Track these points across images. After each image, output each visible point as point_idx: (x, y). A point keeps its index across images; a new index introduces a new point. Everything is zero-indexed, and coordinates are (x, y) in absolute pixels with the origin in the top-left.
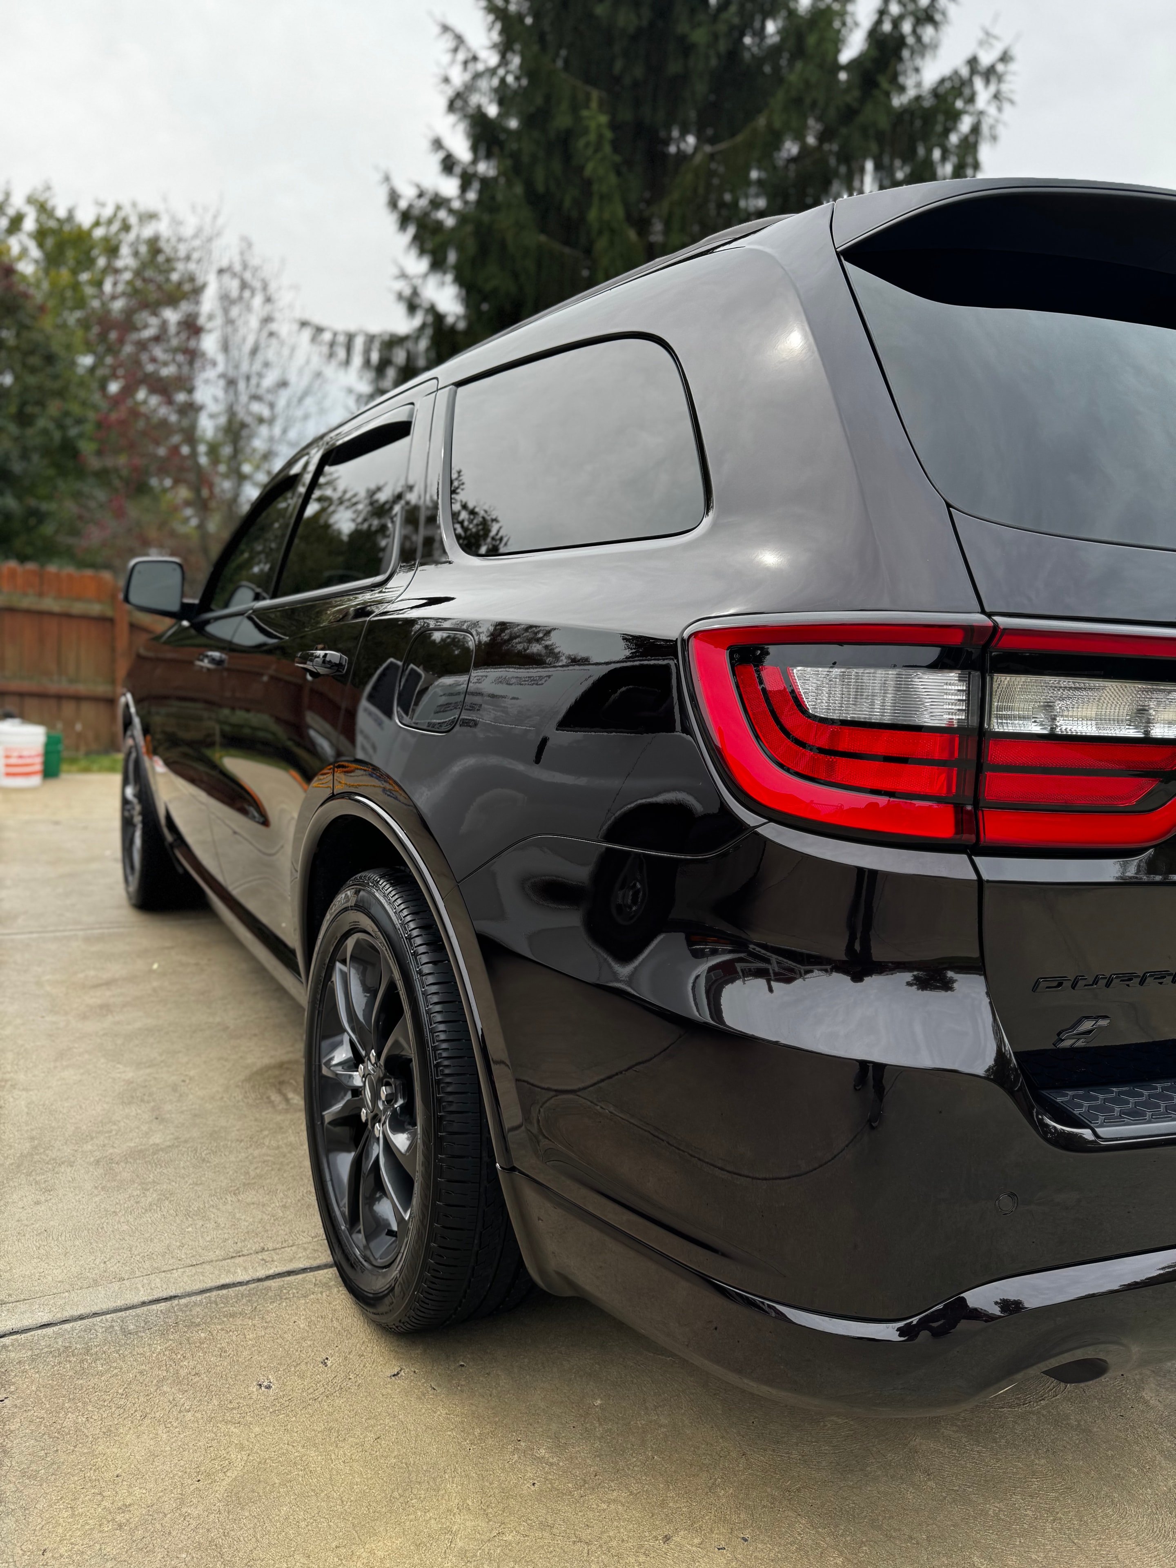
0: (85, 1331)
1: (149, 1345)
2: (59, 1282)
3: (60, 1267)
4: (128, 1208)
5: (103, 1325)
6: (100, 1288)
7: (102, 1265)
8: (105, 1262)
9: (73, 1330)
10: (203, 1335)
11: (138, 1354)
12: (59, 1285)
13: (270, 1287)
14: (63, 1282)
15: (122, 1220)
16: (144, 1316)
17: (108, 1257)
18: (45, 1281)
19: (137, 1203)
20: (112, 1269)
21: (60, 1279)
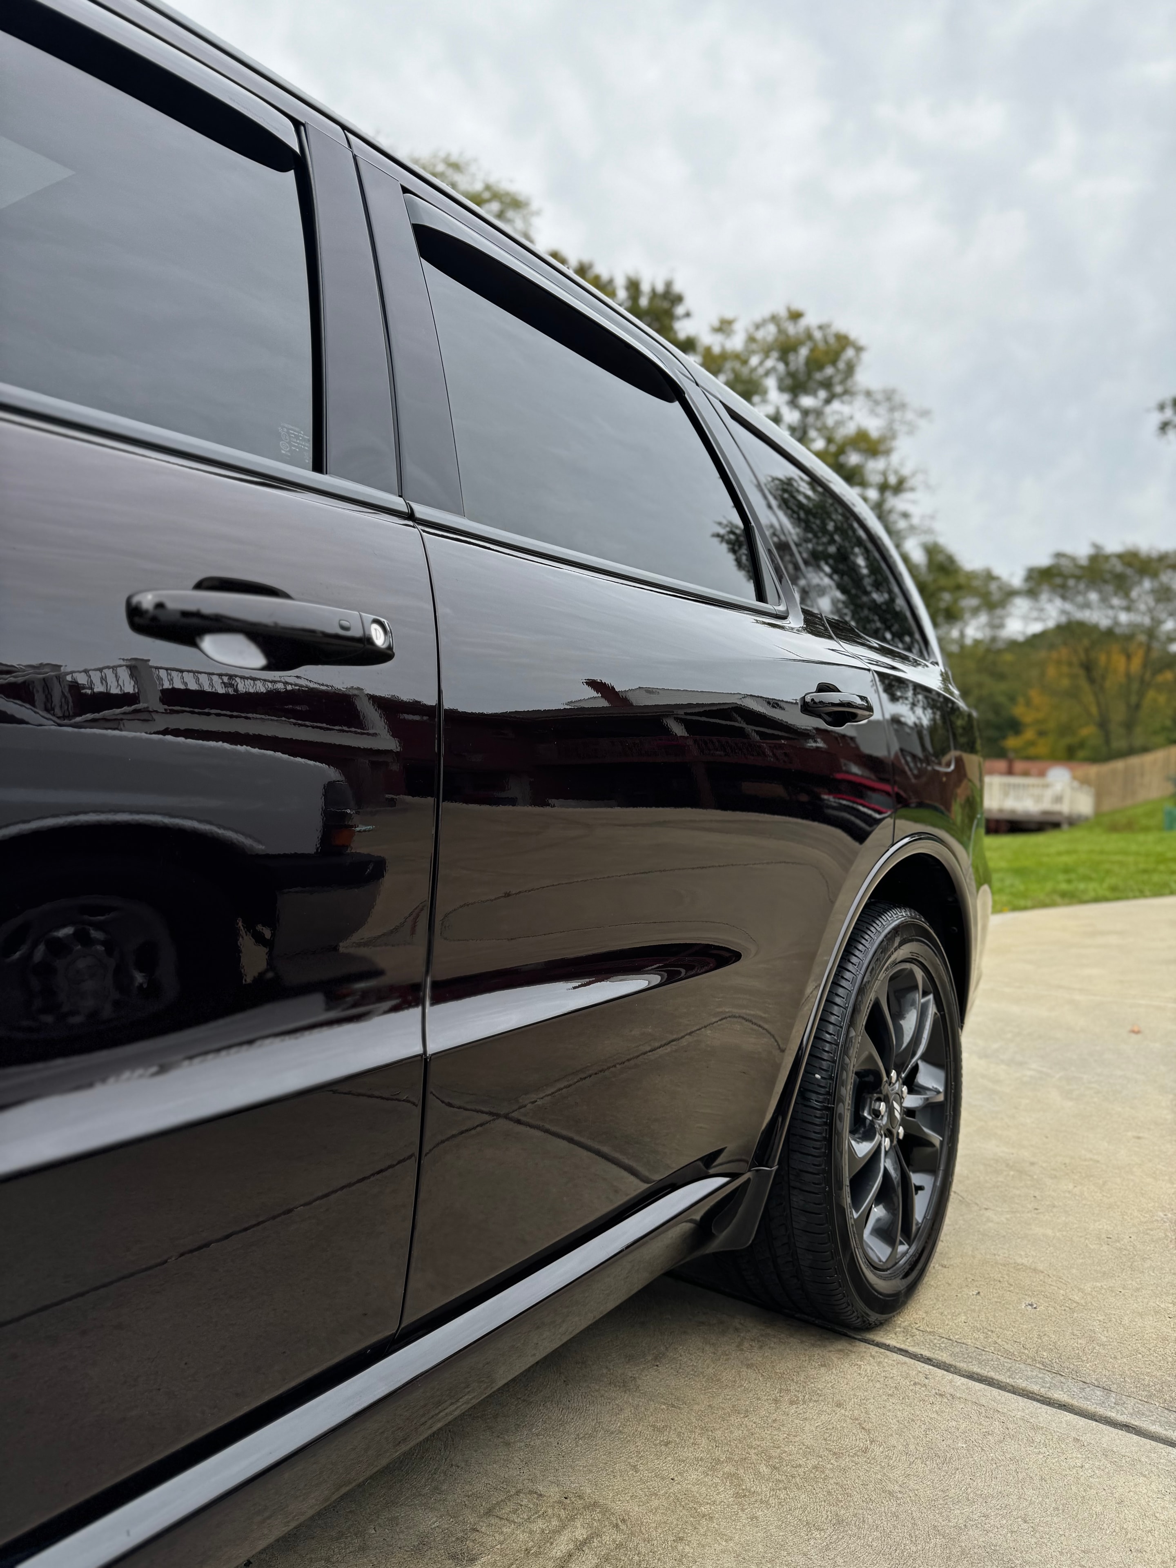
0: (1143, 1414)
1: (1094, 1372)
2: (1145, 1476)
3: (1135, 1493)
4: (1003, 1517)
5: (1124, 1409)
6: (1105, 1445)
7: (1087, 1466)
8: (1082, 1467)
9: (1155, 1421)
10: (1045, 1354)
11: (1109, 1371)
12: (1147, 1473)
13: (951, 1355)
14: (1141, 1473)
15: (1025, 1503)
16: (1081, 1396)
17: (1074, 1471)
18: (1161, 1487)
19: (986, 1516)
20: (1079, 1456)
21: (1141, 1480)
